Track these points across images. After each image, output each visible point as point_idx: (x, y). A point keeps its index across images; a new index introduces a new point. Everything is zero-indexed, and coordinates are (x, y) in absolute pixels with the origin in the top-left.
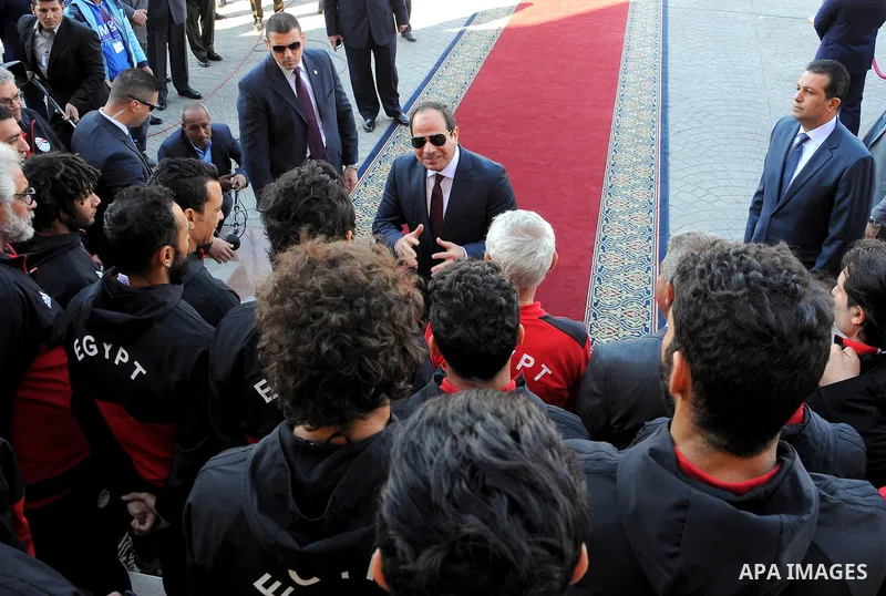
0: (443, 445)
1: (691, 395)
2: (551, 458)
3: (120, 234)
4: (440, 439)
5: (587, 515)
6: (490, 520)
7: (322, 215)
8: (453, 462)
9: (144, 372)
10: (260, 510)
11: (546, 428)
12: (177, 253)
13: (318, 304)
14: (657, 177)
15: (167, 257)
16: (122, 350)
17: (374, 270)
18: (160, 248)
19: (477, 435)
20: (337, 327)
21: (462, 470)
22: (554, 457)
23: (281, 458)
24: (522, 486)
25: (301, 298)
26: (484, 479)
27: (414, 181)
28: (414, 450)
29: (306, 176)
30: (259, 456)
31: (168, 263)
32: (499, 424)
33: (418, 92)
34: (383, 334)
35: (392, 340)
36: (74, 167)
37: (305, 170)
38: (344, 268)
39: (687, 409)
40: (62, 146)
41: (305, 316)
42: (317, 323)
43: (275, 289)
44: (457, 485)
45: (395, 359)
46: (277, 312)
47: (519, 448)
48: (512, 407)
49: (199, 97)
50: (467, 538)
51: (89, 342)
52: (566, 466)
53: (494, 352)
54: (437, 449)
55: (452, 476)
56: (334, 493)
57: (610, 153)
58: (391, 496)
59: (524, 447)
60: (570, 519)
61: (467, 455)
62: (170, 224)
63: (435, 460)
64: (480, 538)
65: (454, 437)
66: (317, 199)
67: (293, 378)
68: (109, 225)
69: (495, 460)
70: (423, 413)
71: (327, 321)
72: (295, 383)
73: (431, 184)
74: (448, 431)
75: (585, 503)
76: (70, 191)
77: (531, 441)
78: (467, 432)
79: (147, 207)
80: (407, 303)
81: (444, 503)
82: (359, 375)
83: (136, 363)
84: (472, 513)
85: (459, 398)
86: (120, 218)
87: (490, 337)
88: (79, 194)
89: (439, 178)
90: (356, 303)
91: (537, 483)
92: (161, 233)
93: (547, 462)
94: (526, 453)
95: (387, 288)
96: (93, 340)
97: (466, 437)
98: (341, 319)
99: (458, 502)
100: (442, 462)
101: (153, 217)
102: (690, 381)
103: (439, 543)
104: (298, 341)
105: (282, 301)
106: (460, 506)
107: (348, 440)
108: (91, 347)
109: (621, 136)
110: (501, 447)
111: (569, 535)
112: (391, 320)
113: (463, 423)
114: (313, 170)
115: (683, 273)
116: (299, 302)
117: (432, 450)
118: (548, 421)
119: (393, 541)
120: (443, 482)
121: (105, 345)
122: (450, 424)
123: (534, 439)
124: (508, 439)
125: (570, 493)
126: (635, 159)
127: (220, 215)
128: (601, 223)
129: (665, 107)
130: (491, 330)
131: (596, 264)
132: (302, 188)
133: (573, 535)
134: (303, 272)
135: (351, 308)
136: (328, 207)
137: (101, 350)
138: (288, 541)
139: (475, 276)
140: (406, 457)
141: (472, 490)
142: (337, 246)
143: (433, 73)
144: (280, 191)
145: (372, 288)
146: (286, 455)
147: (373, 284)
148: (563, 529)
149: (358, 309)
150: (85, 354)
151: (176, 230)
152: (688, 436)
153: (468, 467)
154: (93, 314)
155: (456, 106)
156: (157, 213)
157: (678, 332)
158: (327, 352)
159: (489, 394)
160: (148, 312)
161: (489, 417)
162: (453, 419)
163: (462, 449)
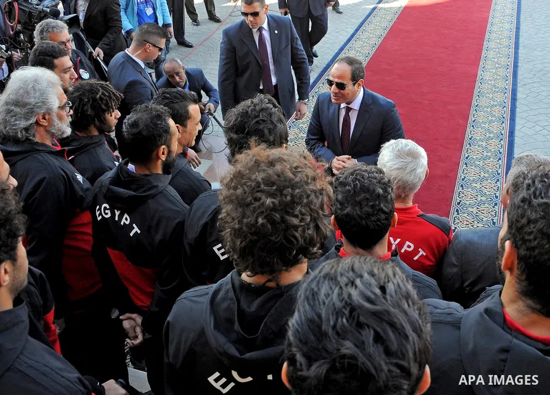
0: (333, 292)
1: (516, 271)
2: (406, 306)
3: (134, 134)
4: (331, 288)
5: (430, 347)
6: (360, 345)
7: (266, 131)
8: (339, 304)
9: (139, 232)
10: (215, 328)
11: (405, 285)
12: (170, 152)
13: (258, 191)
14: (508, 116)
15: (163, 154)
16: (126, 216)
17: (299, 170)
18: (159, 147)
19: (356, 287)
20: (269, 207)
21: (344, 310)
22: (409, 305)
23: (231, 294)
24: (384, 324)
25: (247, 186)
26: (358, 317)
27: (331, 111)
28: (313, 295)
29: (258, 104)
30: (216, 292)
31: (163, 158)
32: (373, 281)
33: (342, 49)
34: (303, 214)
35: (308, 218)
36: (107, 91)
37: (256, 100)
38: (278, 167)
39: (513, 281)
40: (97, 75)
41: (249, 199)
42: (257, 204)
43: (232, 180)
44: (340, 320)
45: (310, 232)
46: (231, 195)
47: (385, 298)
48: (383, 270)
49: (191, 47)
50: (344, 356)
51: (105, 208)
52: (417, 312)
53: (372, 227)
54: (328, 295)
55: (337, 313)
56: (265, 320)
57: (475, 98)
58: (295, 324)
59: (388, 297)
60: (417, 350)
61: (348, 300)
62: (167, 130)
63: (327, 302)
64: (353, 357)
65: (341, 287)
66: (264, 121)
67: (240, 240)
68: (127, 128)
69: (367, 305)
70: (322, 269)
71: (263, 204)
72: (241, 243)
73: (343, 113)
74: (337, 283)
75: (428, 338)
76: (104, 107)
77: (394, 294)
78: (350, 285)
79: (152, 118)
80: (321, 194)
81: (330, 332)
82: (284, 241)
83: (134, 225)
84: (348, 339)
85: (347, 261)
86: (134, 124)
87: (368, 215)
88: (109, 109)
89: (348, 110)
90: (285, 192)
91: (395, 323)
92: (160, 136)
93: (403, 309)
94: (389, 302)
95: (307, 183)
96: (108, 207)
97: (348, 287)
98: (273, 202)
99: (340, 331)
100: (331, 303)
101: (156, 125)
102: (516, 262)
103: (324, 358)
104: (244, 216)
105: (235, 188)
106: (341, 334)
107: (278, 285)
108: (107, 211)
109: (483, 85)
110: (372, 296)
111: (415, 361)
112: (309, 204)
113: (348, 278)
114: (261, 101)
115: (516, 186)
116: (246, 188)
117: (325, 295)
118: (407, 281)
119: (295, 355)
120: (331, 316)
121: (116, 211)
122: (339, 279)
123: (396, 291)
124: (378, 291)
125: (418, 331)
126: (492, 103)
127: (200, 127)
128: (466, 146)
129: (516, 66)
130: (370, 210)
131: (460, 174)
132: (254, 113)
133: (418, 359)
134: (250, 169)
135: (281, 195)
136: (271, 126)
137: (113, 214)
138: (233, 351)
139: (364, 173)
140: (308, 299)
141: (350, 325)
142: (275, 152)
143: (352, 36)
144: (239, 114)
145: (297, 183)
146: (235, 292)
147: (297, 179)
148: (411, 355)
149: (286, 196)
150: (102, 216)
151: (170, 135)
152: (513, 301)
153: (348, 309)
154: (109, 189)
155: (368, 59)
156: (159, 122)
157: (510, 227)
158: (262, 224)
159: (367, 260)
160: (145, 191)
161: (366, 275)
162: (342, 275)
163: (345, 296)
